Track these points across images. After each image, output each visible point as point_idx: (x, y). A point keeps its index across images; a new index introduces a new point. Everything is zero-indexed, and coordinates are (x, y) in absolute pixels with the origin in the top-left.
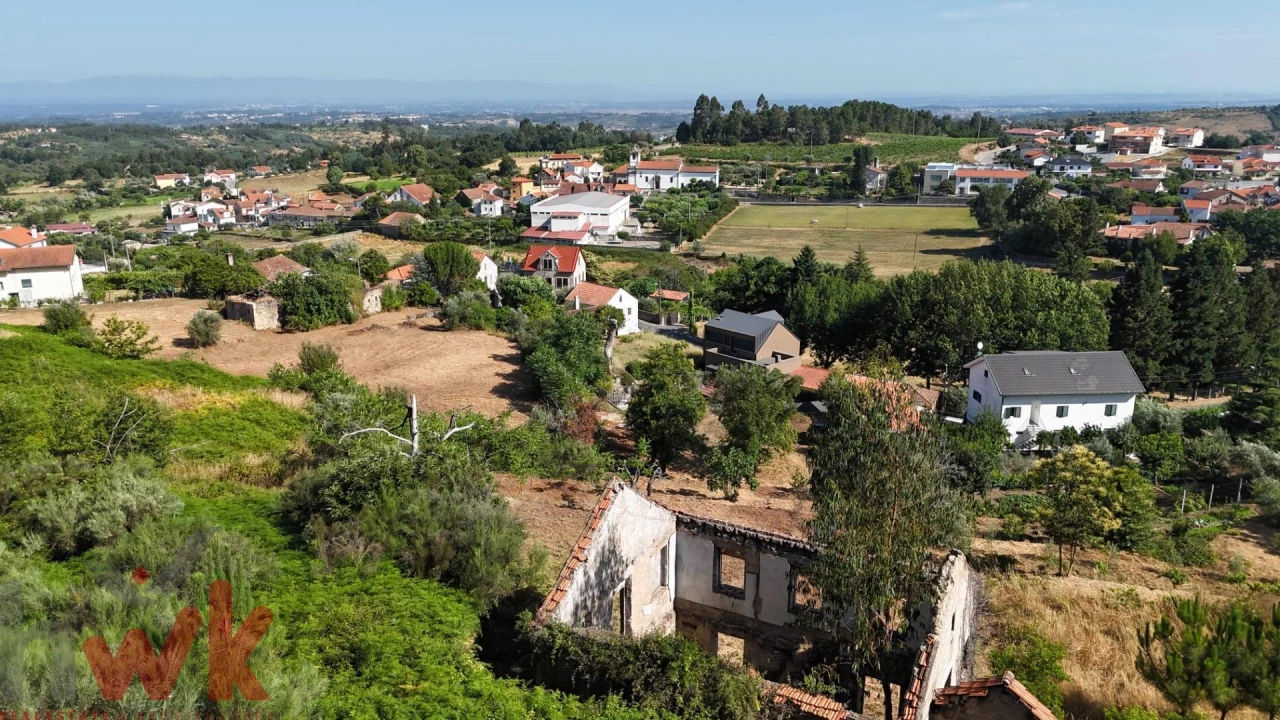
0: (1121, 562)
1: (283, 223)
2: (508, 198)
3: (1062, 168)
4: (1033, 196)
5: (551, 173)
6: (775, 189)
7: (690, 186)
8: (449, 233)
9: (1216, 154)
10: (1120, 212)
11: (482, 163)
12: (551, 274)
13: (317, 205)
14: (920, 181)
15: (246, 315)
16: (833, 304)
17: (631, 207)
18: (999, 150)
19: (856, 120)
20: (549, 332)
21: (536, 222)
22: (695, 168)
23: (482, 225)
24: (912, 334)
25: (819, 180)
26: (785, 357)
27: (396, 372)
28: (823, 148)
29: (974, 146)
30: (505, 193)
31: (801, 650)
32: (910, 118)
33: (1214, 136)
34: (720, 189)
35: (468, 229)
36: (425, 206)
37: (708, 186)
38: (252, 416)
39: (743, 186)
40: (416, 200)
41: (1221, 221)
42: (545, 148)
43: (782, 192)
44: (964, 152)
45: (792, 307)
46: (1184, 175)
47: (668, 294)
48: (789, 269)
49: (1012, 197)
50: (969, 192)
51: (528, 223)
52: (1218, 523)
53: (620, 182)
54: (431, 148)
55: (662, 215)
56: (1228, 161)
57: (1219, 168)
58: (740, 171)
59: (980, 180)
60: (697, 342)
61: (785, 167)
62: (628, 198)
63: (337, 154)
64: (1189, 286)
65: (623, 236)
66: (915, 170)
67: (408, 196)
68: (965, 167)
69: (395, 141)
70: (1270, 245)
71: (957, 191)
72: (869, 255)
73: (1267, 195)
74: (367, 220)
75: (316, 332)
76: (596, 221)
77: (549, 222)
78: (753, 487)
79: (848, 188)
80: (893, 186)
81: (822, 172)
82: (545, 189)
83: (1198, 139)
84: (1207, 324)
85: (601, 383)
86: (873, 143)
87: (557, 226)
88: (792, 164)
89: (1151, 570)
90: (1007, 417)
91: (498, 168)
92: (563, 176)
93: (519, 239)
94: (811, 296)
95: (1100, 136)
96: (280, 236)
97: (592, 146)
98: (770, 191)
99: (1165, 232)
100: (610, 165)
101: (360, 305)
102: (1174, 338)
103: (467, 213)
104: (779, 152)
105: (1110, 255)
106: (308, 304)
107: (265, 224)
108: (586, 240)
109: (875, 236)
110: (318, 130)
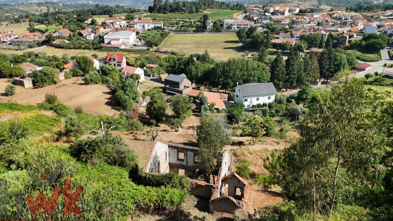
0: (267, 140)
1: (18, 44)
2: (95, 33)
3: (262, 21)
4: (253, 31)
5: (109, 24)
6: (180, 28)
7: (154, 28)
8: (77, 46)
9: (302, 15)
10: (277, 34)
11: (85, 21)
12: (115, 62)
13: (29, 37)
14: (222, 25)
15: (22, 84)
16: (199, 71)
17: (136, 35)
18: (244, 15)
19: (203, 6)
20: (120, 85)
21: (106, 41)
22: (155, 22)
23: (88, 43)
24: (220, 79)
25: (193, 25)
26: (188, 87)
27: (74, 100)
28: (194, 15)
29: (237, 13)
30: (94, 32)
31: (197, 171)
32: (219, 4)
33: (302, 9)
34: (163, 29)
35: (83, 44)
36: (68, 37)
37: (160, 28)
38: (40, 120)
39: (170, 27)
40: (64, 35)
41: (302, 38)
42: (105, 14)
43: (182, 30)
44: (235, 15)
45: (188, 72)
46: (293, 22)
47: (151, 65)
48: (187, 61)
49: (248, 32)
50: (236, 29)
51: (104, 42)
52: (291, 127)
53: (132, 27)
54: (65, 14)
55: (146, 38)
56: (305, 17)
57: (303, 20)
58: (170, 23)
59: (239, 25)
60: (162, 82)
61: (183, 21)
62: (135, 32)
63: (32, 16)
64: (290, 61)
65: (135, 45)
66: (221, 22)
67: (61, 33)
68: (235, 21)
69: (52, 12)
70: (313, 44)
71: (233, 28)
72: (209, 50)
73: (314, 29)
74: (48, 42)
75: (45, 87)
76: (126, 41)
77: (110, 41)
78: (182, 127)
79: (202, 28)
80: (215, 27)
81: (194, 23)
82: (107, 30)
83: (297, 11)
84: (294, 71)
85: (137, 99)
86: (209, 13)
87: (113, 43)
88: (185, 20)
89: (273, 141)
90: (245, 101)
91: (90, 22)
92: (113, 25)
93: (101, 47)
94: (193, 69)
95: (272, 10)
96: (17, 48)
97: (121, 13)
98: (179, 29)
99: (287, 41)
100: (128, 21)
101: (58, 78)
102: (286, 76)
103: (82, 39)
104: (181, 16)
105: (274, 48)
106: (42, 79)
107: (11, 44)
108: (123, 47)
109: (210, 44)
110: (21, 6)
